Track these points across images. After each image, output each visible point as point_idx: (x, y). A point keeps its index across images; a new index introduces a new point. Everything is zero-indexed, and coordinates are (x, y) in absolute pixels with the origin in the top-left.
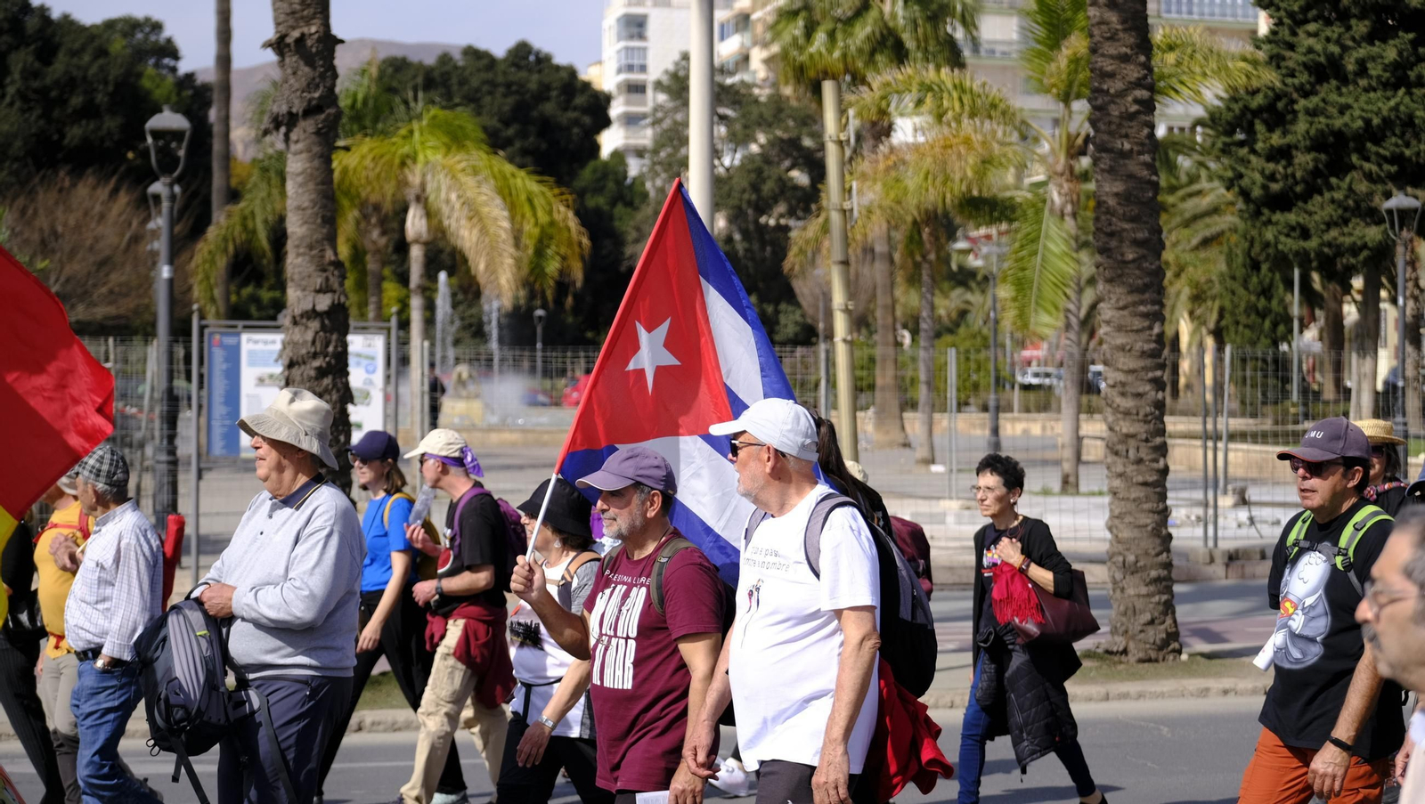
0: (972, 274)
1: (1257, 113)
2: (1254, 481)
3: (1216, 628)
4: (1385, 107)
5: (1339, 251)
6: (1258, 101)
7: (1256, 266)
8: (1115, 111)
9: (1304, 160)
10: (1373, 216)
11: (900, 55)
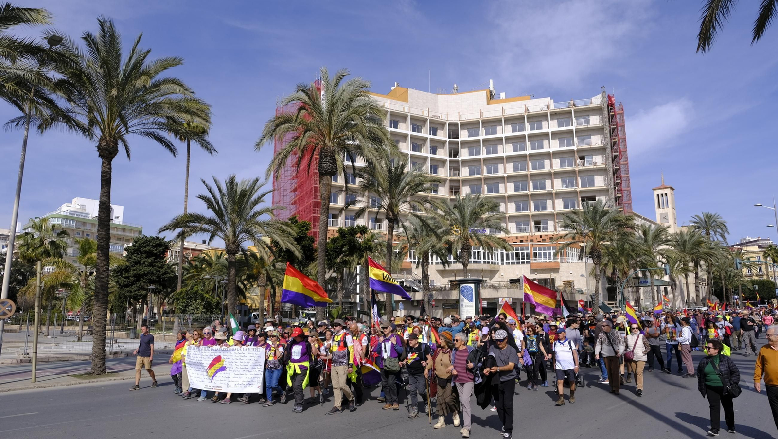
0: (58, 298)
1: (123, 270)
2: (119, 338)
3: (111, 367)
4: (148, 270)
5: (137, 295)
6: (124, 267)
7: (120, 298)
8: (101, 270)
9: (132, 279)
10: (144, 289)
11: (48, 255)
